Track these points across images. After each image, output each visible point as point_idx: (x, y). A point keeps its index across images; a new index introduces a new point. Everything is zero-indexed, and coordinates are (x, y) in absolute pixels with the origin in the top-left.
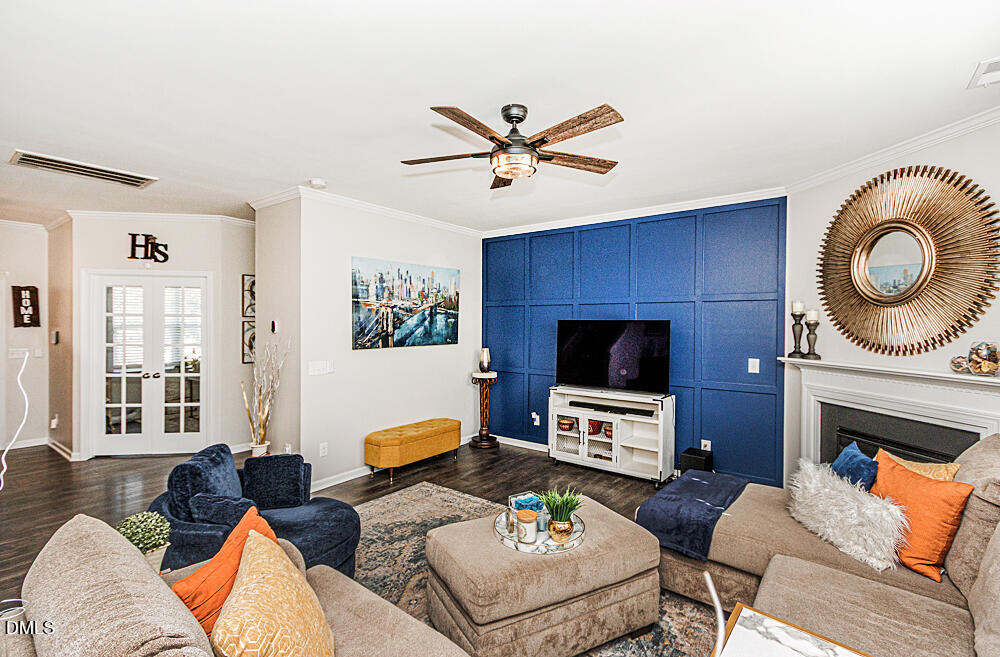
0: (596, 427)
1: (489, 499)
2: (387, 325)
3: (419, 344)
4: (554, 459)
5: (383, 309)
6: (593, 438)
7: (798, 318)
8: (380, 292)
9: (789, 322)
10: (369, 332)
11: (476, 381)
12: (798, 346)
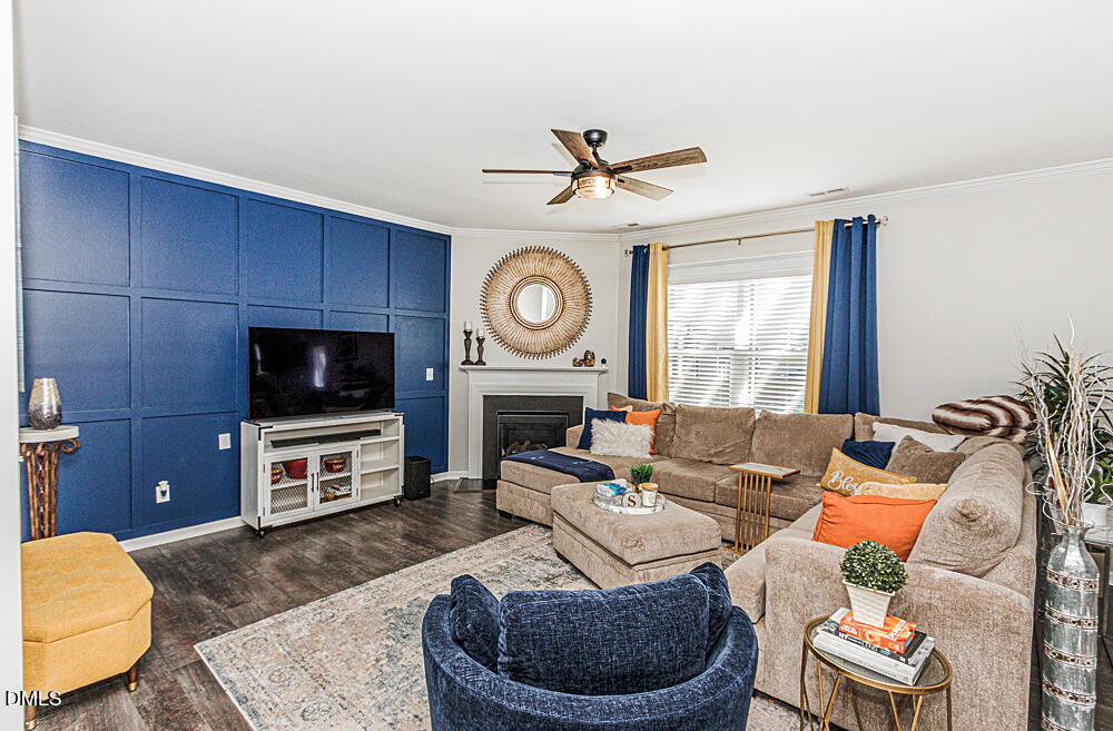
4: (265, 529)
6: (326, 478)
7: (468, 334)
12: (468, 356)
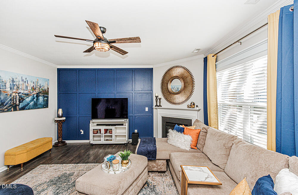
0: (106, 131)
1: (74, 163)
2: (16, 101)
3: (32, 109)
4: (92, 144)
5: (14, 94)
6: (105, 135)
7: (157, 97)
8: (12, 86)
9: (154, 98)
10: (6, 104)
11: (56, 121)
12: (157, 104)
